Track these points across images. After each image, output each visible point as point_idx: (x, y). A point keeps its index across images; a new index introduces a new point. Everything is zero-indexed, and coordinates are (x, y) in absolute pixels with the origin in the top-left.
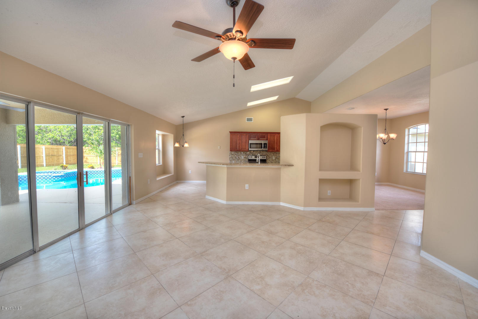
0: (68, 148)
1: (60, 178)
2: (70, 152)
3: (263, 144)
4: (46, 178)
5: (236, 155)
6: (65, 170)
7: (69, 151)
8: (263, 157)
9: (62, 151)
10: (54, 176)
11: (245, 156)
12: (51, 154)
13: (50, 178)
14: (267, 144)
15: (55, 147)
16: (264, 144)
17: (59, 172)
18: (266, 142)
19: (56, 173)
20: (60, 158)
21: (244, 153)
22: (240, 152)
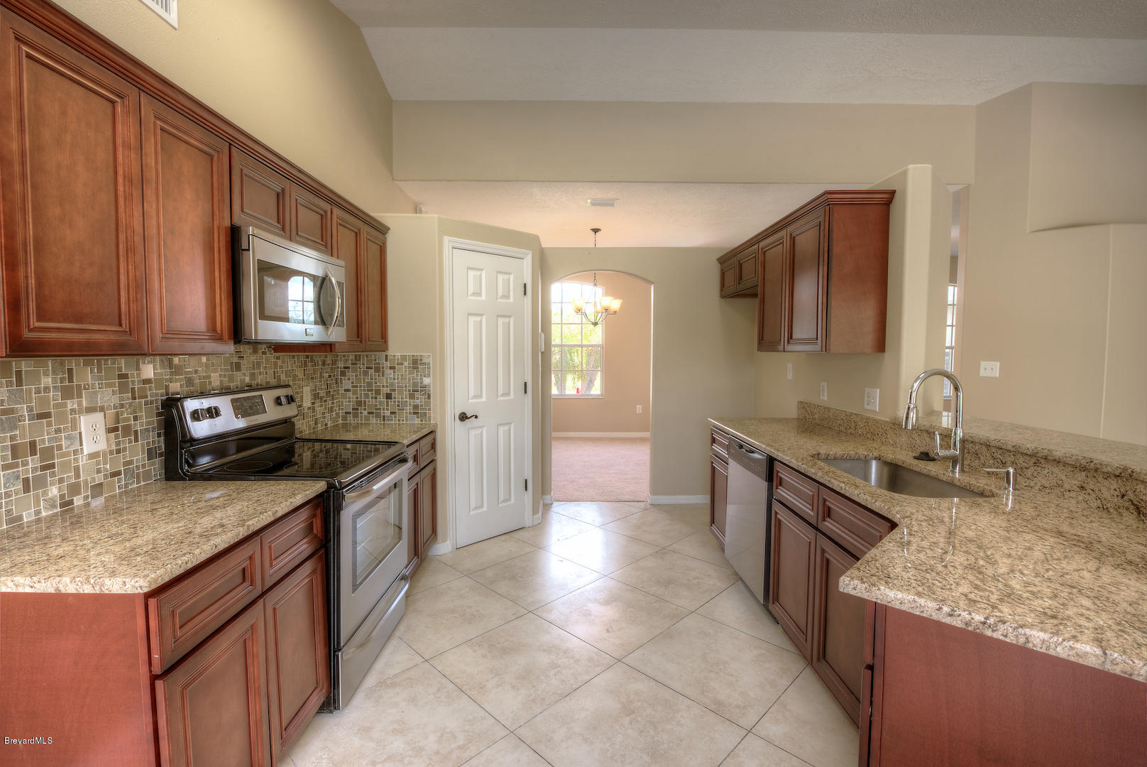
3: (335, 284)
14: (343, 285)
21: (120, 369)
22: (54, 373)
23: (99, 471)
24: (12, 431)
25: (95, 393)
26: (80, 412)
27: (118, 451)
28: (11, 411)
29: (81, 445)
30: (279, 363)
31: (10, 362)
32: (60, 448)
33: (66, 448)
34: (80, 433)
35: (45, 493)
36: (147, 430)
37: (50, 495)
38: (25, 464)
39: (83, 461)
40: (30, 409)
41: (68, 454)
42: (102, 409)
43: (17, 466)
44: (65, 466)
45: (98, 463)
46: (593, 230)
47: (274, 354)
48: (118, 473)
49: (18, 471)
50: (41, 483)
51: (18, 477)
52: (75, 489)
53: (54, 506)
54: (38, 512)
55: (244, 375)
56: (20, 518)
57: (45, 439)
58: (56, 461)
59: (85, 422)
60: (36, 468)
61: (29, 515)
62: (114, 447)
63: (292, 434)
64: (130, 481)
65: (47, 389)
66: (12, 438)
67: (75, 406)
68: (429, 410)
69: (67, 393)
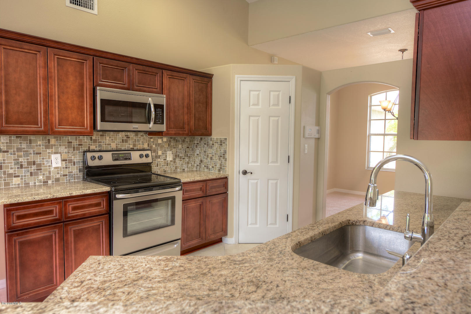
3: (152, 106)
5: (19, 150)
8: (141, 156)
11: (65, 156)
14: (163, 105)
16: (156, 106)
18: (162, 100)
21: (68, 140)
22: (42, 140)
23: (58, 173)
24: (27, 157)
25: (58, 148)
26: (52, 153)
27: (66, 168)
28: (27, 151)
29: (52, 164)
30: (152, 140)
31: (28, 136)
32: (44, 164)
33: (46, 164)
34: (51, 160)
35: (38, 177)
36: (79, 162)
37: (39, 178)
38: (31, 167)
39: (52, 169)
40: (34, 151)
41: (46, 166)
42: (60, 153)
43: (28, 168)
44: (46, 170)
45: (58, 171)
46: (400, 50)
47: (149, 136)
48: (66, 175)
49: (29, 169)
50: (37, 174)
51: (29, 171)
52: (49, 178)
53: (41, 182)
54: (35, 183)
55: (129, 144)
56: (29, 183)
57: (38, 160)
58: (42, 168)
59: (53, 157)
60: (35, 169)
61: (32, 183)
62: (64, 166)
63: (150, 170)
64: (71, 179)
65: (40, 145)
66: (27, 159)
67: (50, 151)
68: (226, 167)
69: (47, 147)
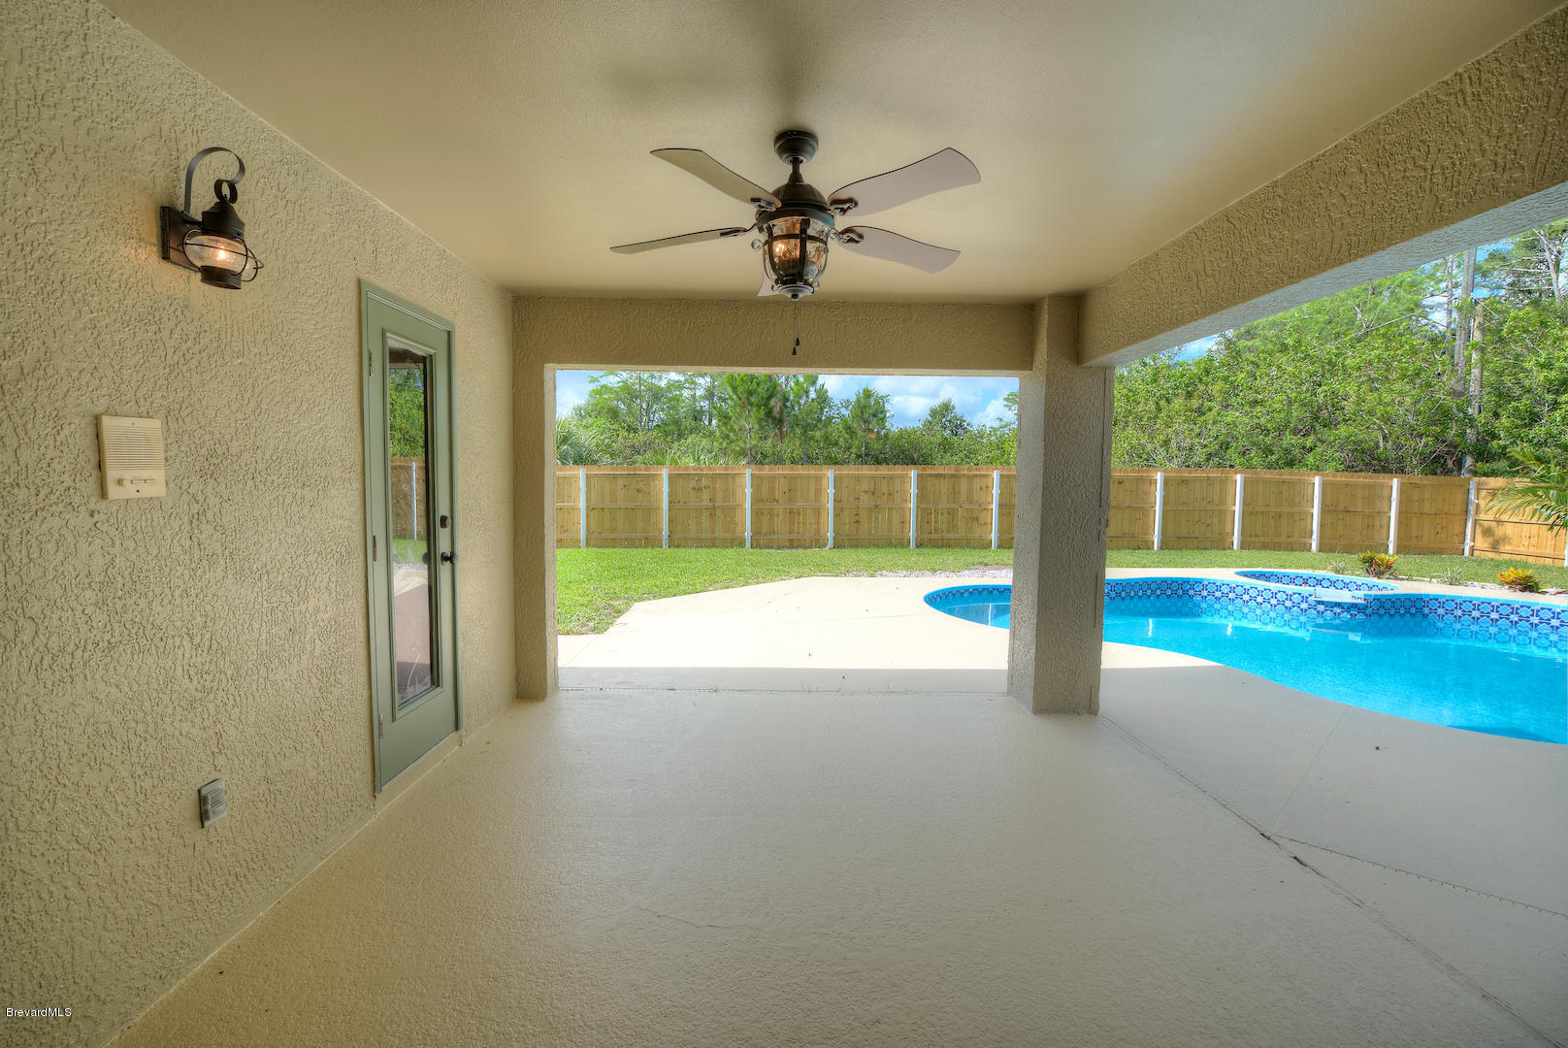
0: (1417, 486)
1: (1346, 616)
2: (1421, 501)
4: (1288, 604)
6: (1374, 580)
7: (1416, 495)
9: (1385, 493)
10: (1319, 603)
12: (1341, 507)
13: (1304, 606)
15: (1363, 479)
17: (1352, 586)
19: (1340, 585)
20: (1377, 525)
